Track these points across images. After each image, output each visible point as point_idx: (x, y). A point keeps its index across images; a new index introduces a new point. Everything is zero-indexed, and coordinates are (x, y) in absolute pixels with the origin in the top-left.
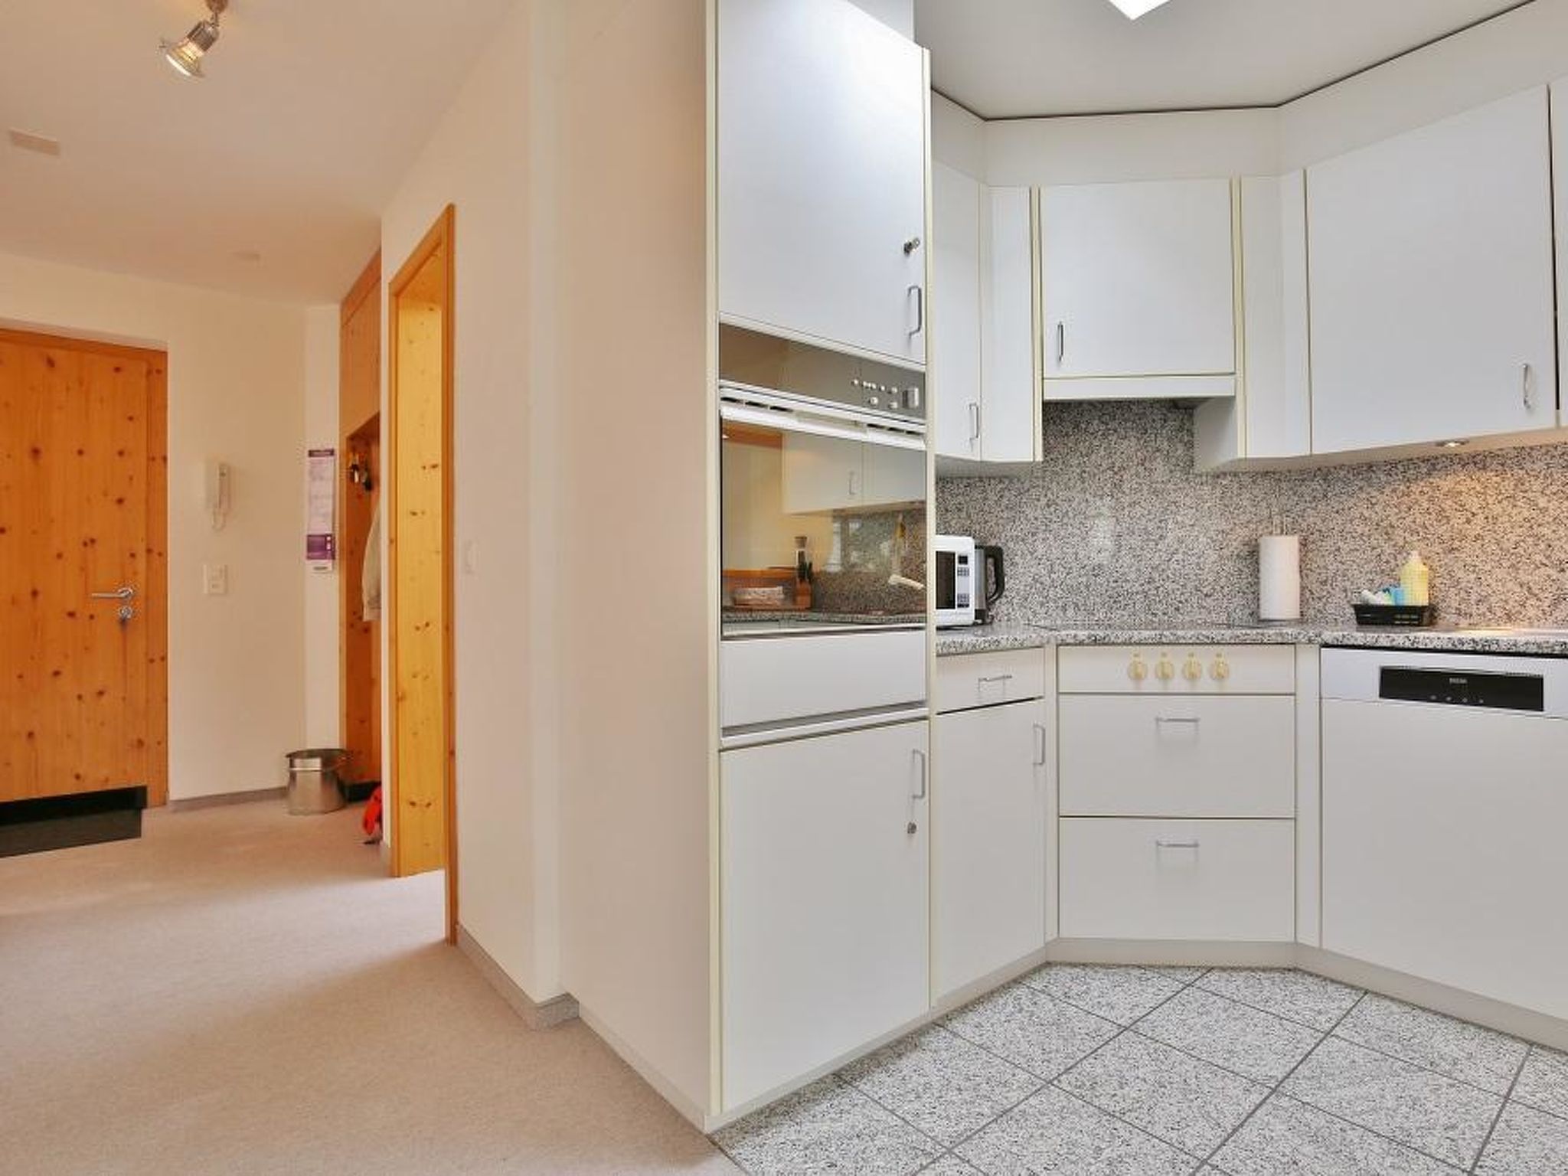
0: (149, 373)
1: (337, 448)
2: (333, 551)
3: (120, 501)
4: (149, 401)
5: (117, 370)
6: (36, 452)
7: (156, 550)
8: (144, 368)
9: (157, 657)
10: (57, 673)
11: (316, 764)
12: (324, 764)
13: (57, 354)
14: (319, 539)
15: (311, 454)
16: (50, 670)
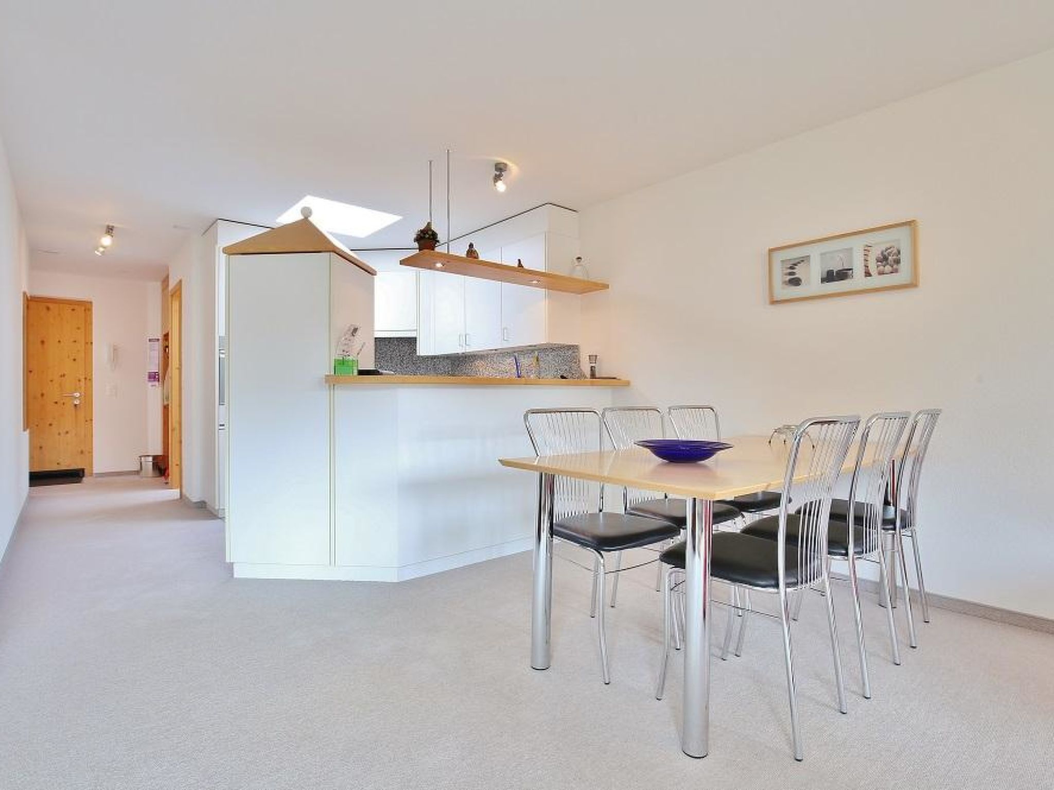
0: (85, 310)
1: (160, 338)
2: (159, 378)
3: (74, 360)
4: (86, 321)
5: (73, 310)
6: (43, 342)
7: (88, 378)
8: (83, 308)
9: (88, 419)
10: (51, 425)
11: (150, 459)
12: (153, 459)
13: (51, 306)
14: (154, 374)
15: (150, 340)
16: (48, 423)
